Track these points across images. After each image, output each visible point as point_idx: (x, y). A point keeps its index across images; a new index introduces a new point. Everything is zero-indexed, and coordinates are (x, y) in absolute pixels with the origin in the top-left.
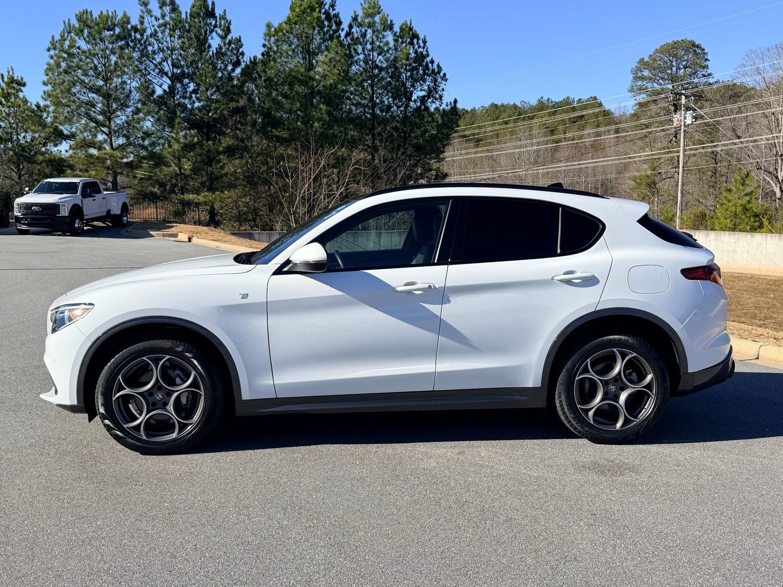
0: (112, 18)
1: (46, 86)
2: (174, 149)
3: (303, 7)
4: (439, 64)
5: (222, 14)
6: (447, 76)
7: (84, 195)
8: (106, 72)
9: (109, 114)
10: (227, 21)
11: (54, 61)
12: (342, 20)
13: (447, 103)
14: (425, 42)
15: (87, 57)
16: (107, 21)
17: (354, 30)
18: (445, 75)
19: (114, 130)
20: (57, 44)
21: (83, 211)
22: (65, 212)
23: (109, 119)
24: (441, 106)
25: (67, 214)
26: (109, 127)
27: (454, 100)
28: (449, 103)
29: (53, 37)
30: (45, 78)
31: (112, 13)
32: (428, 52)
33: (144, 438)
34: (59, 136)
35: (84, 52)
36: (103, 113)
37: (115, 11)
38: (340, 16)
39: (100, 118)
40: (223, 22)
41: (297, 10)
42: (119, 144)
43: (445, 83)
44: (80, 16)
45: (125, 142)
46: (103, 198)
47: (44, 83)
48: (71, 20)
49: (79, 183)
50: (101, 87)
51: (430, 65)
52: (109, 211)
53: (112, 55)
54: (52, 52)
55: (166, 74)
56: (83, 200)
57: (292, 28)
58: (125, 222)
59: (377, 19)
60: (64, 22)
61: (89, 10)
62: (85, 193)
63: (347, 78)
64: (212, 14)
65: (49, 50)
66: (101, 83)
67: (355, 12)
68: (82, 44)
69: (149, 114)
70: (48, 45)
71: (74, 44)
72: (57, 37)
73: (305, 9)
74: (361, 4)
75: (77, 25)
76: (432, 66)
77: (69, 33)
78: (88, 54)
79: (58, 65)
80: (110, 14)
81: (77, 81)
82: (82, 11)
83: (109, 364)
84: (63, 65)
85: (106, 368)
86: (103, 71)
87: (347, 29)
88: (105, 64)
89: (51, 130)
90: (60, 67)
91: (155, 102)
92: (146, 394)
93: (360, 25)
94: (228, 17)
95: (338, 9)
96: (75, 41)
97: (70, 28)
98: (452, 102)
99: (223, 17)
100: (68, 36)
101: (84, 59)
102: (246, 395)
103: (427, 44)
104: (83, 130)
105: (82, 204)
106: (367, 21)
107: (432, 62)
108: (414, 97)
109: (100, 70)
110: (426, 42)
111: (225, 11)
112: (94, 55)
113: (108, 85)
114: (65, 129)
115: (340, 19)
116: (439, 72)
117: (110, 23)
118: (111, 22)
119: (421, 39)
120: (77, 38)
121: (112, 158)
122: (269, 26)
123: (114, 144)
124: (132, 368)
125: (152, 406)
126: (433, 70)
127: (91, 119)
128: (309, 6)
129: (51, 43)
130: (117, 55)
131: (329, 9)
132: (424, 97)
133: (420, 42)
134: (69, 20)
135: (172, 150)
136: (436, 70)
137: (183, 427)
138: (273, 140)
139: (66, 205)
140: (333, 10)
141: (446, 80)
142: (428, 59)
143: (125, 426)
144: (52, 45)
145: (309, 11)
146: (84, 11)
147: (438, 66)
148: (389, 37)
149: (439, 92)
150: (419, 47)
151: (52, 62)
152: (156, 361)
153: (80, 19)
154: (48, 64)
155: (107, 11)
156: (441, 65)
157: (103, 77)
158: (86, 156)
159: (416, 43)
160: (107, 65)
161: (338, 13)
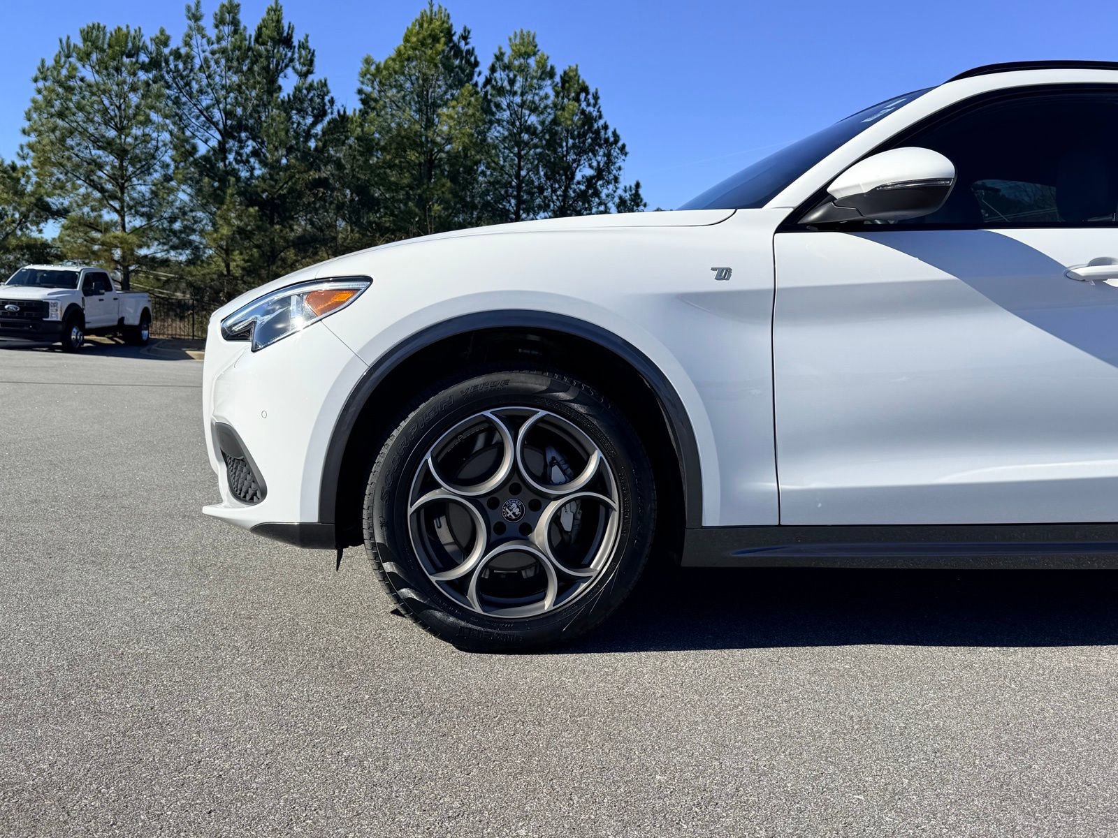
0: (134, 38)
1: (26, 137)
2: (222, 235)
3: (421, 36)
4: (615, 130)
5: (303, 40)
6: (627, 149)
7: (87, 292)
8: (120, 117)
9: (121, 180)
10: (310, 50)
11: (44, 96)
12: (478, 59)
13: (625, 187)
14: (596, 98)
15: (93, 94)
16: (126, 43)
17: (497, 75)
18: (624, 146)
19: (128, 205)
20: (49, 73)
21: (83, 315)
22: (56, 315)
23: (122, 189)
24: (615, 192)
25: (59, 319)
26: (121, 200)
27: (635, 182)
28: (628, 187)
29: (43, 61)
30: (26, 125)
31: (136, 31)
32: (600, 112)
33: (478, 609)
34: (44, 211)
35: (89, 86)
36: (112, 178)
37: (140, 29)
38: (476, 52)
39: (109, 186)
40: (303, 52)
41: (414, 39)
42: (134, 227)
43: (623, 157)
44: (88, 33)
45: (144, 223)
46: (115, 299)
47: (24, 132)
48: (71, 39)
49: (80, 273)
50: (113, 139)
51: (603, 132)
52: (122, 320)
53: (131, 93)
54: (41, 84)
55: (216, 125)
56: (85, 298)
57: (403, 66)
58: (145, 338)
59: (532, 62)
60: (61, 41)
61: (102, 25)
62: (87, 288)
63: (481, 144)
64: (287, 42)
65: (36, 80)
66: (112, 133)
67: (500, 48)
68: (88, 73)
69: (186, 181)
70: (35, 73)
71: (74, 73)
72: (50, 63)
73: (424, 39)
74: (510, 39)
75: (81, 45)
76: (605, 134)
77: (68, 56)
78: (95, 89)
79: (49, 103)
80: (132, 33)
81: (76, 129)
82: (91, 25)
83: (403, 424)
84: (57, 103)
85: (396, 433)
86: (116, 116)
87: (486, 73)
88: (120, 105)
89: (33, 200)
90: (53, 107)
91: (196, 163)
92: (484, 502)
93: (507, 67)
94: (311, 45)
95: (473, 42)
96: (75, 69)
97: (69, 49)
98: (633, 186)
99: (303, 46)
100: (65, 62)
101: (88, 97)
102: (713, 514)
103: (599, 101)
104: (80, 203)
105: (84, 305)
106: (517, 63)
107: (606, 127)
108: (578, 177)
109: (112, 113)
110: (598, 98)
111: (307, 36)
112: (104, 92)
113: (123, 137)
114: (55, 202)
115: (475, 58)
116: (616, 141)
117: (130, 45)
118: (133, 44)
119: (591, 93)
120: (79, 65)
121: (126, 246)
122: (368, 61)
123: (127, 225)
124: (456, 437)
125: (498, 534)
126: (607, 140)
127: (95, 186)
128: (430, 35)
129: (39, 70)
130: (139, 94)
131: (459, 42)
132: (592, 178)
133: (590, 97)
134: (68, 38)
135: (219, 236)
136: (612, 139)
137: (566, 585)
138: (372, 228)
139: (59, 306)
140: (466, 44)
141: (626, 154)
142: (601, 122)
143: (433, 579)
144: (42, 73)
145: (429, 41)
146: (94, 25)
147: (614, 133)
148: (548, 89)
149: (615, 171)
150: (588, 105)
151: (40, 98)
152: (514, 423)
153: (87, 36)
154: (34, 101)
155: (128, 27)
156: (618, 132)
157: (116, 125)
158: (86, 240)
159: (583, 99)
160: (123, 107)
161: (473, 49)
